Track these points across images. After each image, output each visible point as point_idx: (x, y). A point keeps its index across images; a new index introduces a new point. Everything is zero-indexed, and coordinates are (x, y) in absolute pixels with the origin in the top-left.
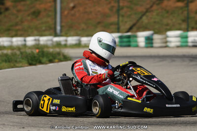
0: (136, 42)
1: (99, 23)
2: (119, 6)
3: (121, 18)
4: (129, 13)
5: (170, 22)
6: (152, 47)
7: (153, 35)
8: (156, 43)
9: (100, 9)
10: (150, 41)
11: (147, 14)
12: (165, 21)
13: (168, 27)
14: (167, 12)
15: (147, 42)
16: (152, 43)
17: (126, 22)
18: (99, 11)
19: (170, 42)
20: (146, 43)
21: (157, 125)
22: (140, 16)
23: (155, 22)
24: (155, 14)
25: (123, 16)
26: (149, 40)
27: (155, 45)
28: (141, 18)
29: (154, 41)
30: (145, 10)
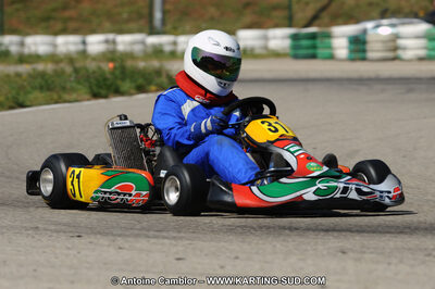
0: (330, 47)
1: (247, 5)
6: (364, 59)
16: (364, 51)
17: (307, 4)
19: (405, 49)
20: (351, 51)
21: (374, 232)
27: (370, 55)
29: (369, 47)
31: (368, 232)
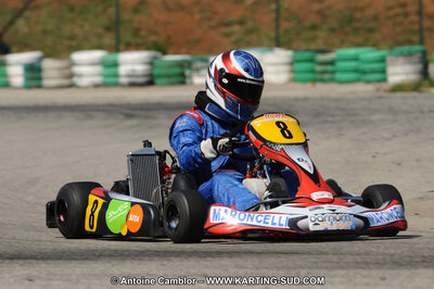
5: (77, 30)
7: (40, 59)
8: (48, 78)
10: (36, 75)
11: (27, 14)
12: (67, 30)
13: (74, 43)
14: (72, 9)
15: (29, 75)
22: (8, 17)
23: (45, 32)
24: (44, 13)
26: (33, 72)
28: (12, 22)
30: (20, 5)
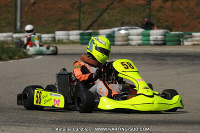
1: (60, 19)
2: (80, 3)
3: (82, 16)
4: (90, 10)
5: (131, 19)
6: (114, 45)
7: (114, 32)
8: (117, 41)
9: (61, 6)
11: (108, 11)
12: (126, 19)
14: (129, 10)
16: (114, 41)
17: (87, 19)
18: (60, 8)
19: (132, 40)
23: (116, 20)
24: (116, 11)
25: (84, 13)
26: (111, 38)
27: (116, 43)
28: (101, 15)
29: (115, 39)
30: (106, 7)
31: (117, 124)
